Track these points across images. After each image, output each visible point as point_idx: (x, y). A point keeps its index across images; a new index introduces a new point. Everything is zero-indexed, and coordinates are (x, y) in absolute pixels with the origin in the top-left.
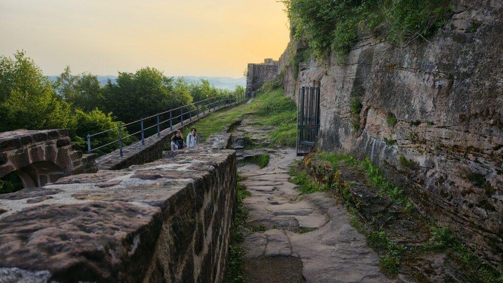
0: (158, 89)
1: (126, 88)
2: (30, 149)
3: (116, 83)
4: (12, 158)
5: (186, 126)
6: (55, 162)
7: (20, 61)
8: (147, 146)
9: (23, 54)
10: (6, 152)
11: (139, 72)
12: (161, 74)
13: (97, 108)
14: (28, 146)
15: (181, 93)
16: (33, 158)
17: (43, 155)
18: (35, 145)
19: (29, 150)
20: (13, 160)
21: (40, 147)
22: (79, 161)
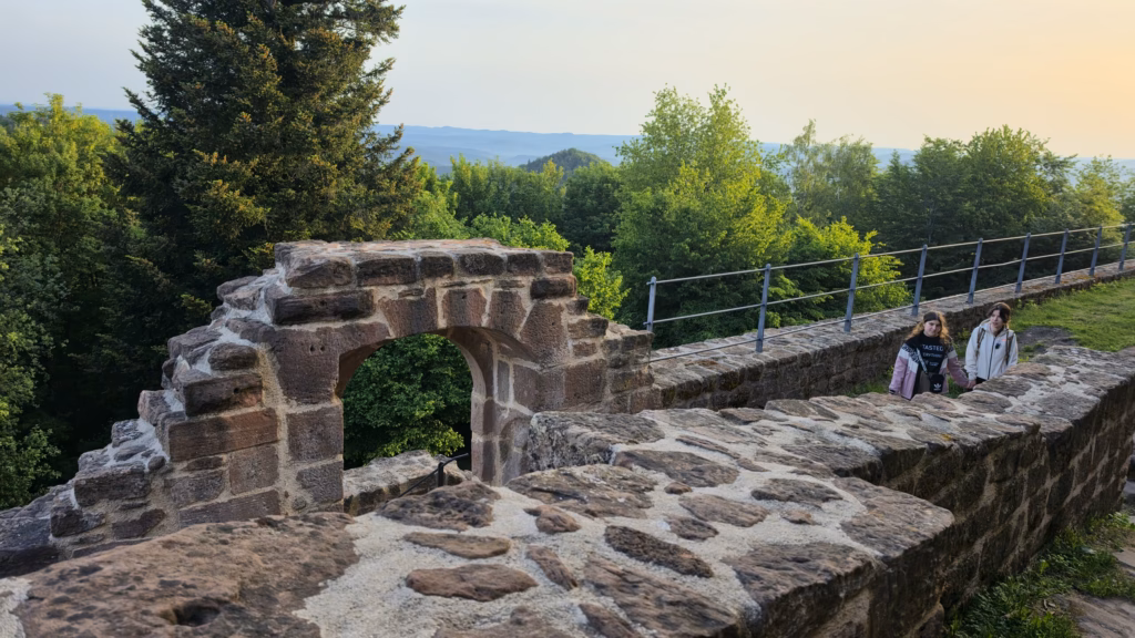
0: (1022, 185)
1: (935, 176)
2: (446, 291)
3: (912, 164)
4: (388, 307)
5: (1032, 296)
6: (518, 337)
7: (716, 107)
8: (854, 338)
9: (724, 92)
10: (373, 288)
11: (978, 138)
12: (1041, 147)
13: (844, 218)
14: (440, 282)
15: (1086, 198)
16: (450, 313)
17: (484, 311)
18: (462, 284)
19: (441, 294)
20: (389, 312)
21: (477, 292)
22: (593, 345)
